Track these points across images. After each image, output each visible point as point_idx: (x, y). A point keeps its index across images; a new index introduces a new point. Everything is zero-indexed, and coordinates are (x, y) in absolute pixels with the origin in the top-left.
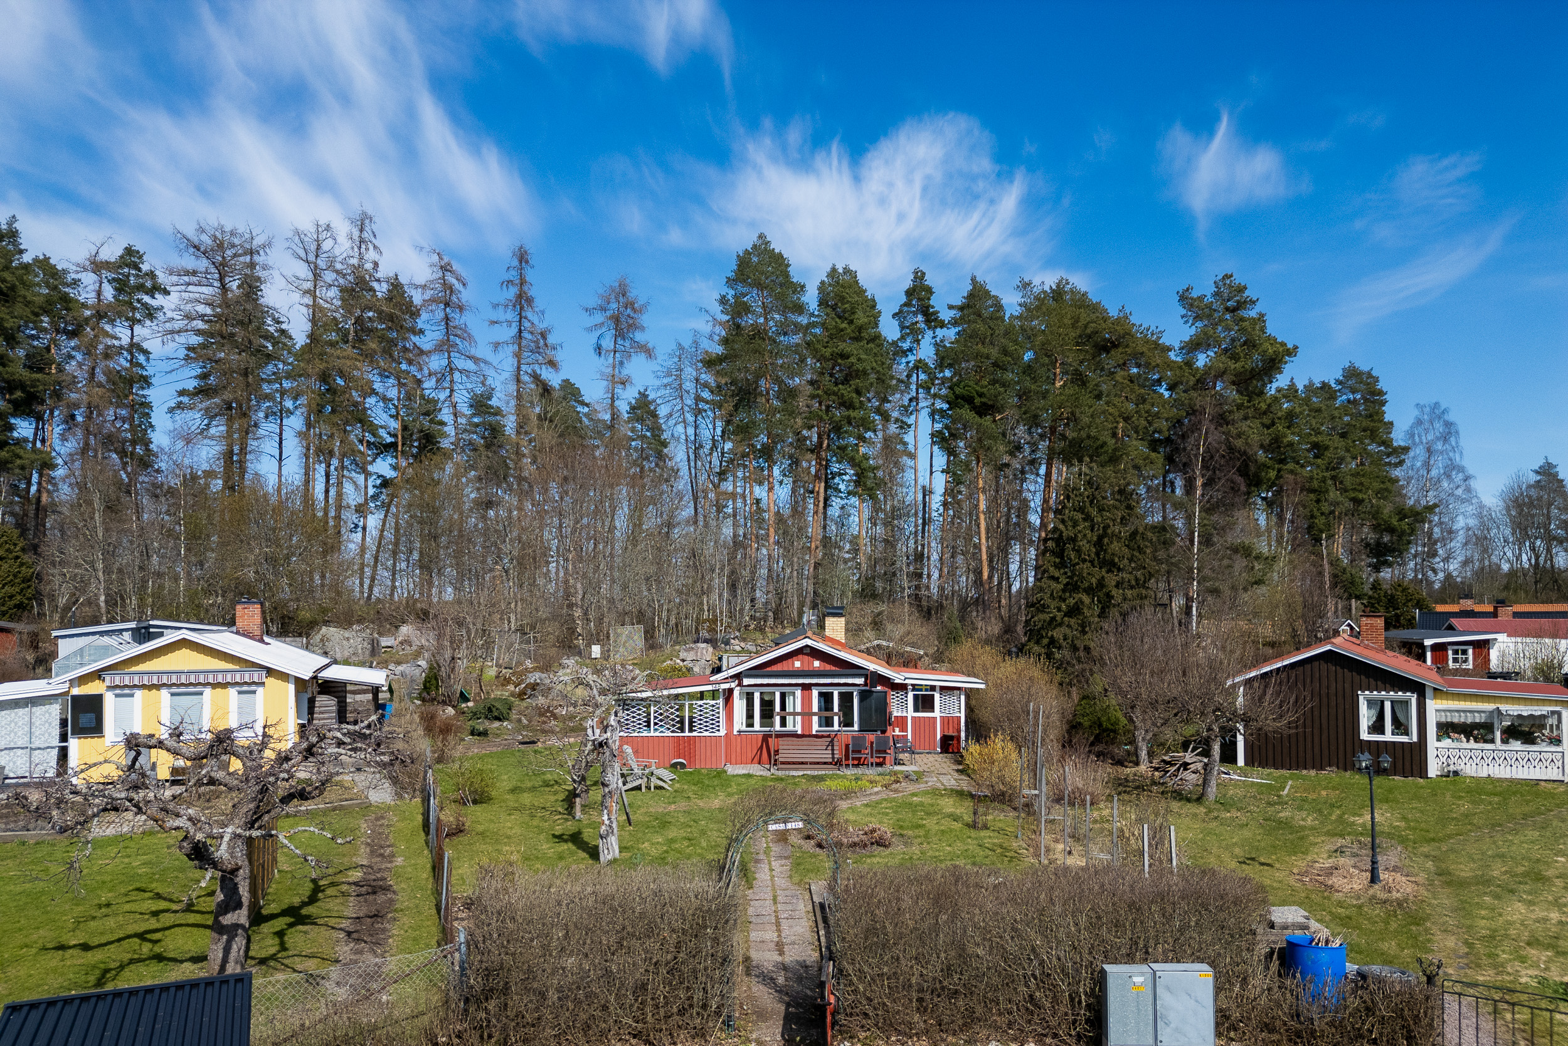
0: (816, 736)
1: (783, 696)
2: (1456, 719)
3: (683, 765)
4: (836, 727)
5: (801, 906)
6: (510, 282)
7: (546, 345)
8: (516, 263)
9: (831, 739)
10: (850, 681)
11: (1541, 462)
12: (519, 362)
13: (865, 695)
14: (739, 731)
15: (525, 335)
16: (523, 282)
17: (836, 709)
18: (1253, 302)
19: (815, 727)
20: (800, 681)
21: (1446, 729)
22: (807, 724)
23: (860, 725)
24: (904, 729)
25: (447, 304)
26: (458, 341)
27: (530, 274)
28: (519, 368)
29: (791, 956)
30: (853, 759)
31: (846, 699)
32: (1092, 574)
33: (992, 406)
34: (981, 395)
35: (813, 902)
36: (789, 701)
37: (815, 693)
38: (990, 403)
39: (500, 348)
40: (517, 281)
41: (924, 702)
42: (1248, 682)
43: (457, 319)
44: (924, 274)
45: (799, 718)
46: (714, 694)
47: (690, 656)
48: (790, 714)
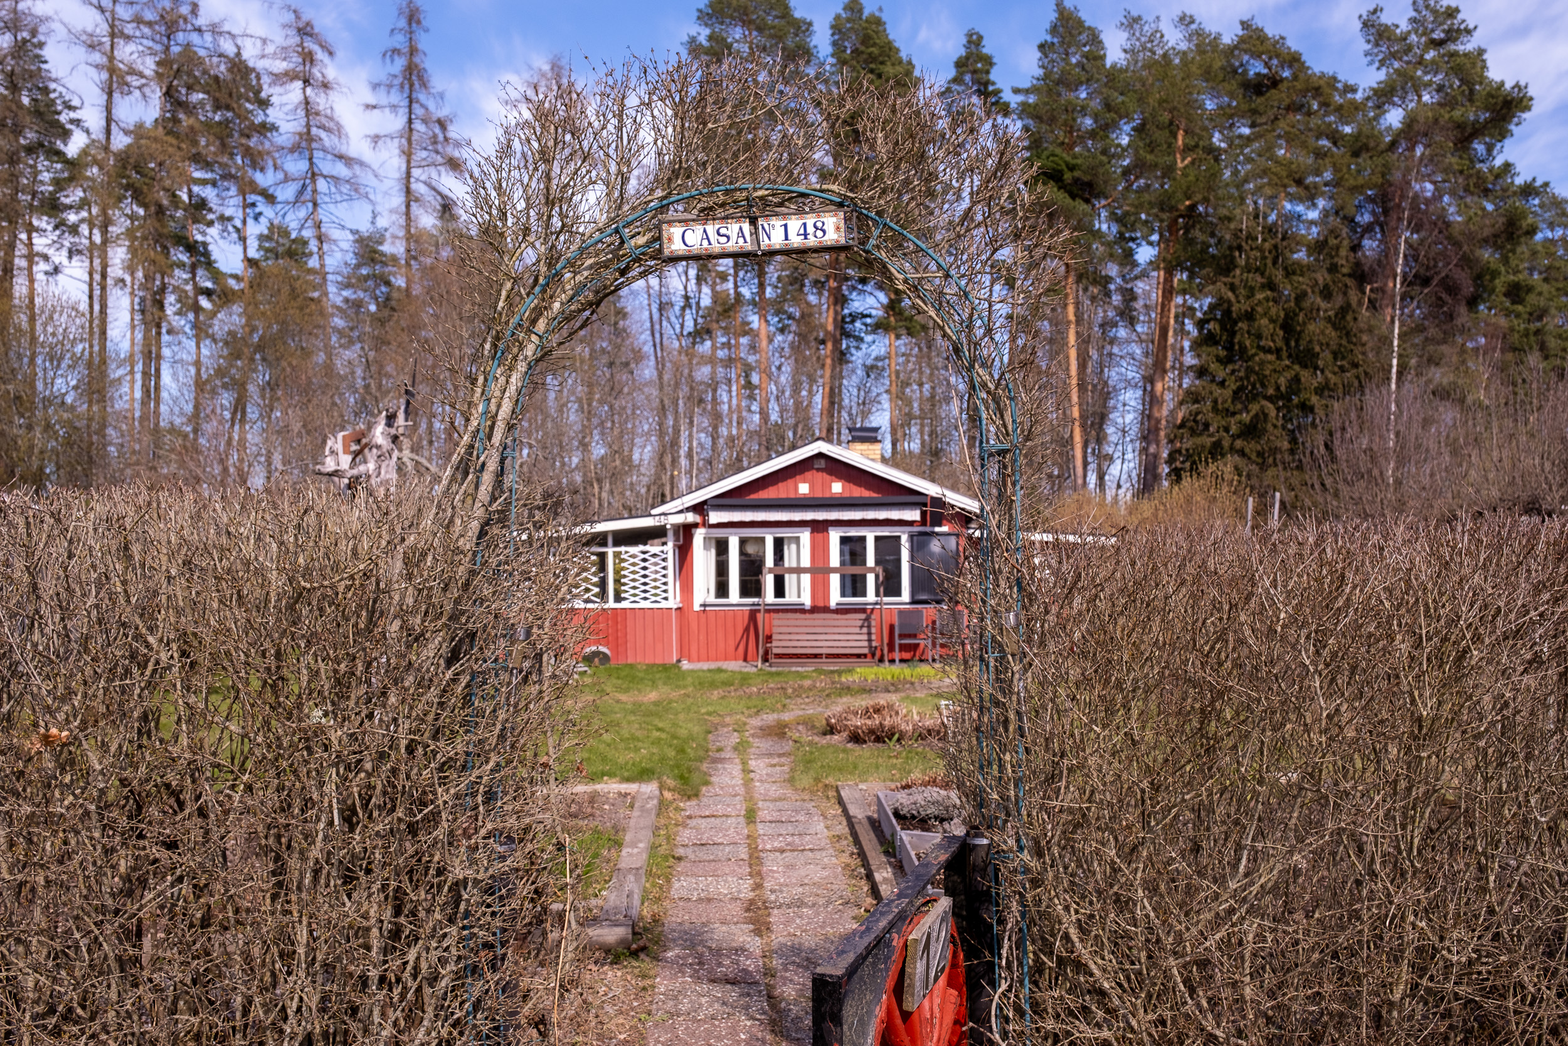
0: (837, 611)
1: (779, 544)
3: (605, 658)
4: (871, 596)
5: (819, 826)
6: (395, 51)
7: (446, 139)
8: (402, 23)
9: (863, 615)
10: (895, 515)
12: (408, 162)
13: (921, 540)
14: (704, 605)
15: (418, 126)
16: (413, 51)
17: (871, 561)
18: (1468, 32)
19: (835, 597)
20: (809, 516)
22: (820, 587)
23: (914, 591)
25: (306, 82)
26: (323, 134)
27: (423, 42)
28: (408, 174)
30: (903, 648)
31: (888, 548)
32: (1279, 371)
33: (1090, 185)
34: (1072, 168)
35: (849, 819)
36: (789, 553)
37: (834, 536)
38: (1087, 178)
39: (380, 143)
40: (406, 50)
43: (321, 101)
44: (980, 38)
45: (806, 578)
46: (658, 534)
48: (792, 570)
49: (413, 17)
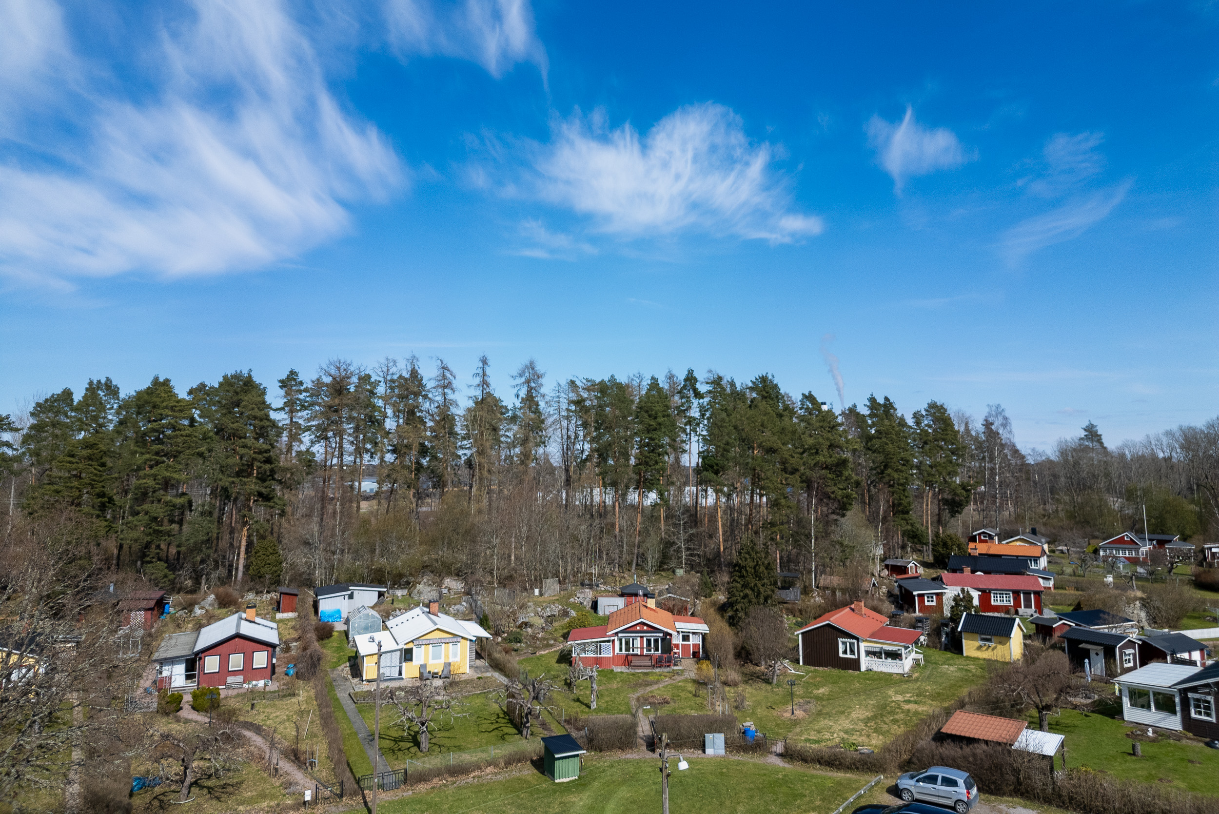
0: (645, 656)
1: (633, 640)
2: (871, 649)
4: (653, 652)
9: (650, 656)
10: (657, 635)
11: (1087, 423)
13: (663, 640)
14: (618, 654)
16: (484, 374)
17: (652, 645)
19: (645, 652)
20: (639, 635)
21: (868, 653)
22: (642, 651)
23: (661, 652)
24: (678, 649)
29: (646, 734)
30: (659, 664)
31: (656, 641)
32: (752, 581)
36: (635, 642)
37: (645, 639)
41: (686, 638)
42: (802, 633)
45: (639, 649)
46: (609, 641)
47: (582, 596)
48: (636, 647)
49: (485, 362)
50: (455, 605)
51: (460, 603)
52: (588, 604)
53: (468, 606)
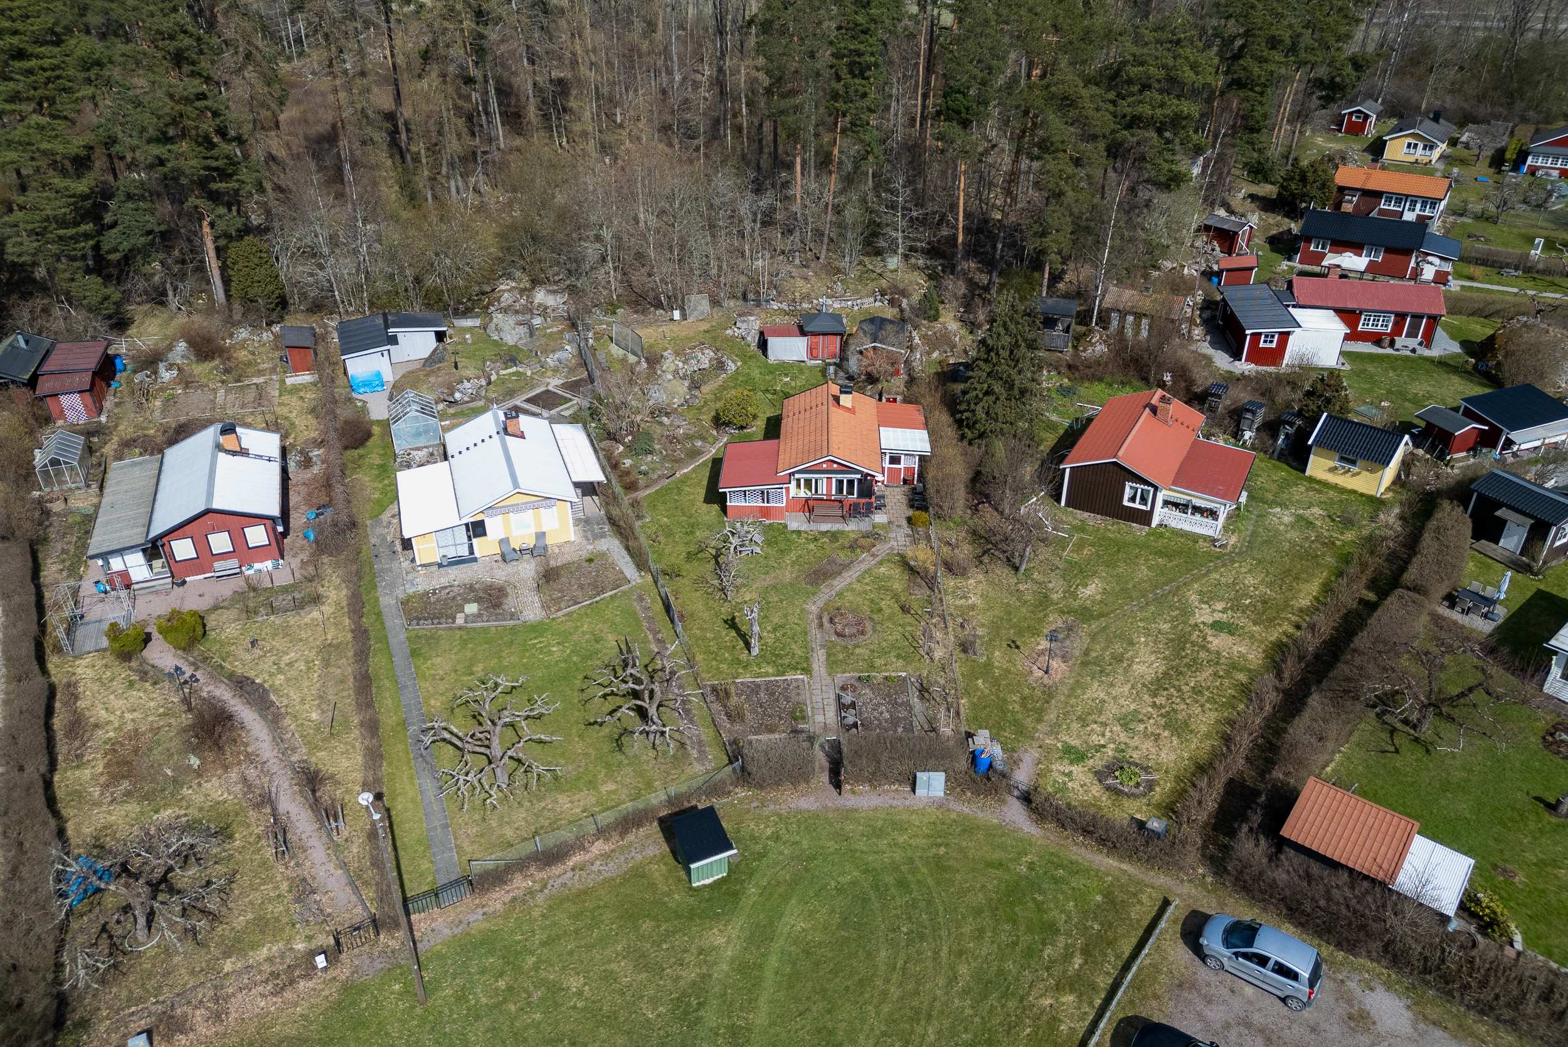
0: (834, 501)
1: (817, 481)
2: (1172, 500)
9: (841, 501)
10: (853, 476)
13: (861, 482)
14: (793, 497)
17: (845, 487)
19: (834, 495)
20: (826, 475)
21: (1168, 504)
22: (829, 493)
23: (858, 495)
31: (850, 483)
36: (820, 483)
37: (834, 480)
42: (1072, 468)
50: (554, 351)
51: (562, 349)
52: (753, 339)
53: (575, 352)
